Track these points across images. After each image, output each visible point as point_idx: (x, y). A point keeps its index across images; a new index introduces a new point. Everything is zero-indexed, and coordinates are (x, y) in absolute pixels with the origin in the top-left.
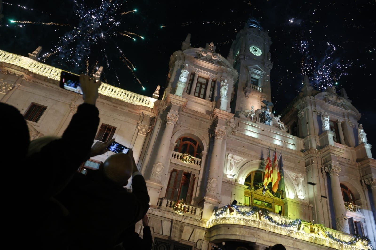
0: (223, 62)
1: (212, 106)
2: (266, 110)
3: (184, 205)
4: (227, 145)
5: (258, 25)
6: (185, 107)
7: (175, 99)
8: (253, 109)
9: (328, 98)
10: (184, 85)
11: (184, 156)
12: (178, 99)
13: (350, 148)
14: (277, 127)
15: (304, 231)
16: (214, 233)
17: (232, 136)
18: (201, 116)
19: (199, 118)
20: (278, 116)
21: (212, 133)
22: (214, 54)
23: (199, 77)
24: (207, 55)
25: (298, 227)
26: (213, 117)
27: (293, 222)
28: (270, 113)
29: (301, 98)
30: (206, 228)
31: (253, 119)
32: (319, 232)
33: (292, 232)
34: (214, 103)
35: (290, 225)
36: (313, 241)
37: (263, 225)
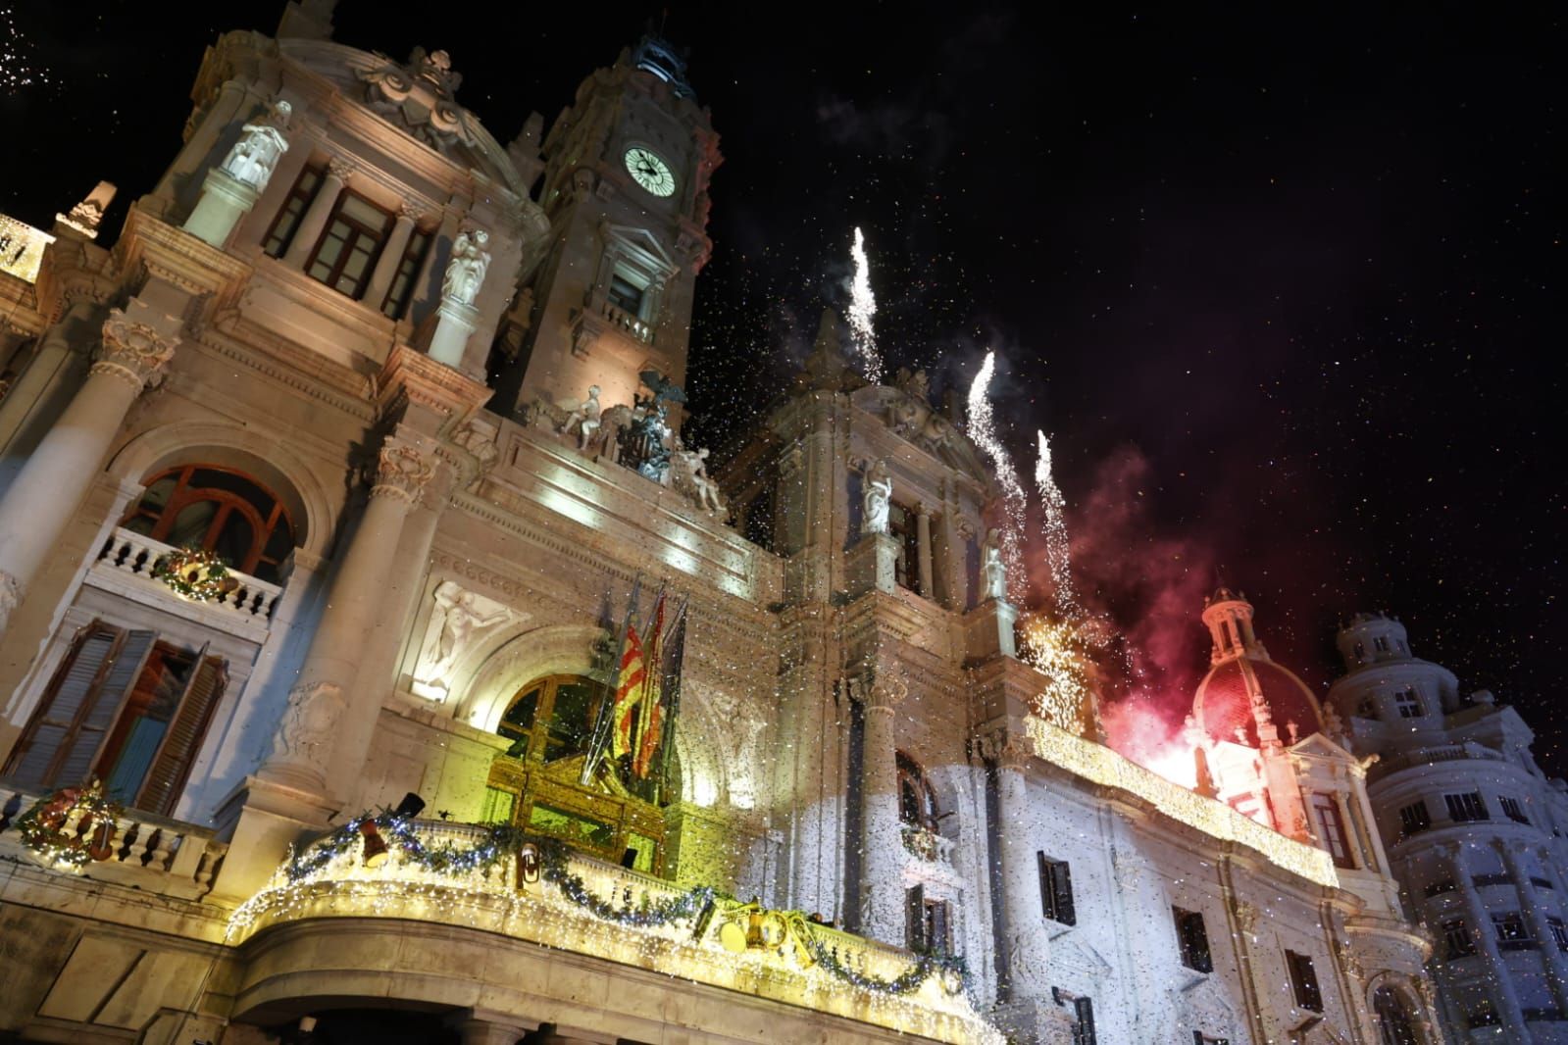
0: (485, 157)
1: (392, 339)
2: (653, 416)
3: (102, 816)
4: (436, 538)
5: (675, 77)
6: (234, 312)
7: (172, 249)
8: (593, 401)
9: (897, 412)
10: (244, 195)
11: (177, 559)
12: (192, 253)
13: (948, 614)
14: (686, 495)
15: (720, 940)
16: (262, 971)
17: (472, 501)
18: (322, 375)
19: (307, 381)
20: (697, 451)
21: (364, 468)
22: (448, 105)
23: (346, 192)
24: (408, 98)
25: (697, 925)
26: (382, 386)
27: (676, 899)
28: (667, 433)
29: (802, 393)
30: (222, 946)
31: (589, 444)
32: (782, 945)
33: (664, 950)
34: (405, 326)
35: (660, 916)
36: (750, 987)
37: (525, 919)
